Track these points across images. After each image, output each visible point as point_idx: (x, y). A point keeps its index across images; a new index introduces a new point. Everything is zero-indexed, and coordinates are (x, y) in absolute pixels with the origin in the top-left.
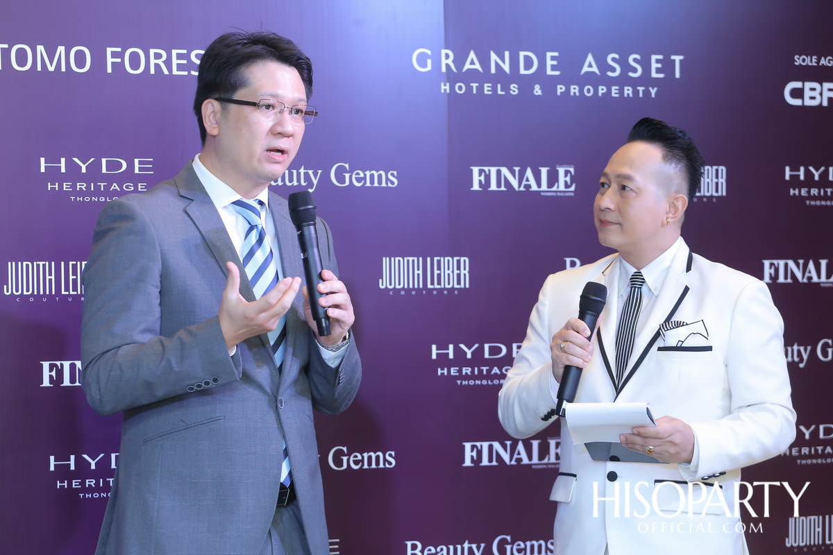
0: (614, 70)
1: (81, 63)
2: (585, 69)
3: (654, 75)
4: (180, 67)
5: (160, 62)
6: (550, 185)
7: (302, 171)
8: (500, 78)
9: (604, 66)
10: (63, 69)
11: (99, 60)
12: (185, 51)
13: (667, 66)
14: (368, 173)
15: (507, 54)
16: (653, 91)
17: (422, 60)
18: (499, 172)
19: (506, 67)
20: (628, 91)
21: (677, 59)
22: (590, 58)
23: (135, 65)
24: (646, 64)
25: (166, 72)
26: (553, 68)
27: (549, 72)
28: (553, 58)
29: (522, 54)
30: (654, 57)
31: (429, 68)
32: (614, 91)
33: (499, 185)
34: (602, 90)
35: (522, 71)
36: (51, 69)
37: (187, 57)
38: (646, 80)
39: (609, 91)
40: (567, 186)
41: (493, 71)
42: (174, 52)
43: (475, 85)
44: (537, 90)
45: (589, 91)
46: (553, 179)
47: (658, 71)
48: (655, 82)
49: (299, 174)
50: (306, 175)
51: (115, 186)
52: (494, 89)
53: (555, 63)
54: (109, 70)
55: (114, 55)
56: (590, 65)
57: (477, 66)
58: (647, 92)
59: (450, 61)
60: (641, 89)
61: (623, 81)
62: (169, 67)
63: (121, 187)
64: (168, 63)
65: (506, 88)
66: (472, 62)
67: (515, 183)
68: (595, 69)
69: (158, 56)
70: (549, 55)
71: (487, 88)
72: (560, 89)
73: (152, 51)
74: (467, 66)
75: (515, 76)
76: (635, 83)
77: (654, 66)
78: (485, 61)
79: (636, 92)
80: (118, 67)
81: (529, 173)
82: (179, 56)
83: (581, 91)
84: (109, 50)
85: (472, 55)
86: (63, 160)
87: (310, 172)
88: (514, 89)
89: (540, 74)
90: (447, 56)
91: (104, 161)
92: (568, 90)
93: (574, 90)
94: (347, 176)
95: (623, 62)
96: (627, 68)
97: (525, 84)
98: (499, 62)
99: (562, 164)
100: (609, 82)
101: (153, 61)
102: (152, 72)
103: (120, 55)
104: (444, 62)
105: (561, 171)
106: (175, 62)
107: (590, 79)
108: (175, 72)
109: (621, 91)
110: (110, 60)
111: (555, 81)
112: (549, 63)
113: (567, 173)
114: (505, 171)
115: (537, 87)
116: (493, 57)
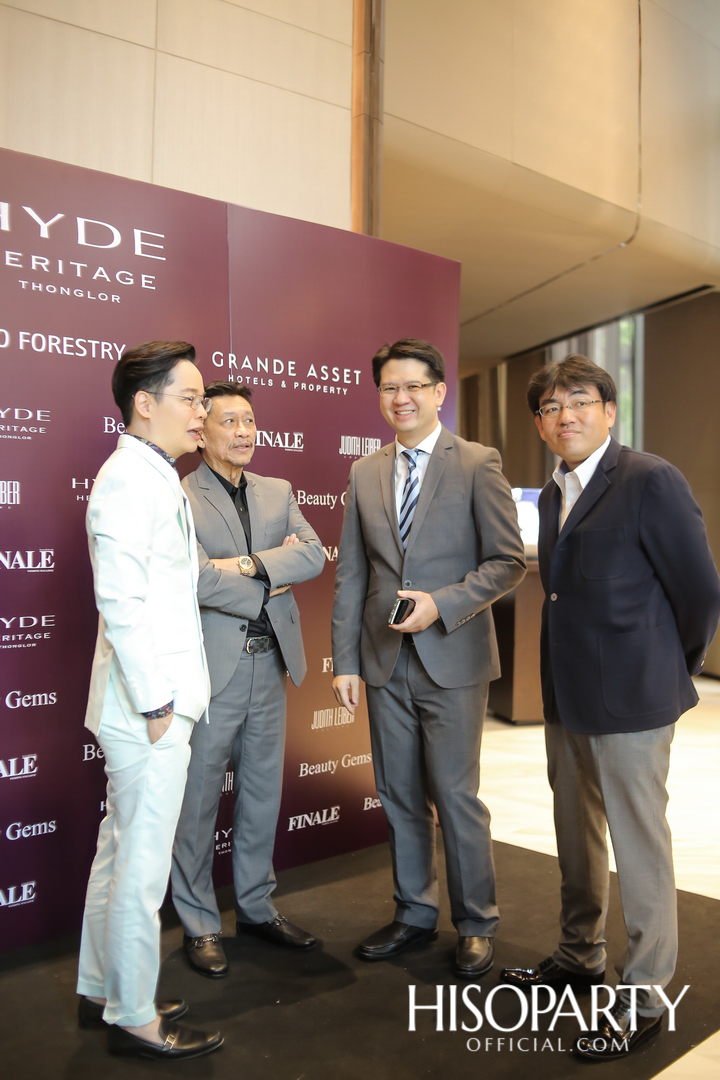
0: (325, 376)
1: (2, 341)
2: (310, 374)
3: (346, 381)
4: (69, 349)
5: (56, 344)
6: (290, 444)
8: (262, 375)
9: (320, 374)
11: (15, 340)
12: (72, 339)
13: (352, 377)
15: (266, 360)
16: (345, 391)
17: (218, 359)
18: (261, 434)
19: (266, 369)
21: (357, 372)
22: (312, 367)
23: (39, 345)
24: (341, 374)
25: (60, 352)
26: (292, 371)
27: (290, 374)
28: (292, 365)
29: (275, 361)
30: (346, 371)
31: (222, 364)
32: (325, 388)
33: (261, 443)
34: (318, 387)
35: (275, 372)
37: (73, 343)
38: (341, 383)
39: (322, 389)
40: (299, 445)
41: (259, 370)
42: (65, 339)
43: (248, 378)
44: (283, 385)
45: (311, 387)
46: (291, 441)
47: (348, 379)
48: (346, 385)
51: (24, 429)
52: (259, 381)
53: (293, 368)
54: (21, 348)
55: (25, 337)
56: (312, 372)
57: (250, 366)
58: (342, 391)
59: (234, 362)
60: (339, 389)
61: (329, 383)
62: (62, 350)
63: (28, 429)
64: (61, 346)
65: (266, 382)
66: (247, 364)
67: (270, 442)
68: (315, 374)
69: (54, 341)
70: (290, 363)
71: (255, 380)
72: (296, 385)
73: (50, 337)
74: (244, 366)
75: (271, 374)
76: (336, 385)
77: (346, 376)
78: (254, 364)
79: (336, 391)
80: (28, 346)
81: (278, 436)
82: (69, 342)
83: (307, 387)
84: (22, 334)
85: (247, 359)
88: (270, 383)
89: (285, 375)
90: (232, 358)
91: (17, 410)
92: (300, 386)
93: (304, 386)
95: (329, 371)
96: (332, 376)
97: (277, 379)
98: (262, 365)
99: (296, 431)
100: (323, 383)
101: (51, 344)
102: (50, 351)
103: (29, 338)
104: (230, 362)
105: (296, 436)
106: (65, 345)
108: (65, 352)
109: (329, 390)
110: (22, 340)
111: (293, 379)
112: (290, 368)
113: (299, 437)
114: (265, 434)
115: (283, 382)
116: (259, 361)
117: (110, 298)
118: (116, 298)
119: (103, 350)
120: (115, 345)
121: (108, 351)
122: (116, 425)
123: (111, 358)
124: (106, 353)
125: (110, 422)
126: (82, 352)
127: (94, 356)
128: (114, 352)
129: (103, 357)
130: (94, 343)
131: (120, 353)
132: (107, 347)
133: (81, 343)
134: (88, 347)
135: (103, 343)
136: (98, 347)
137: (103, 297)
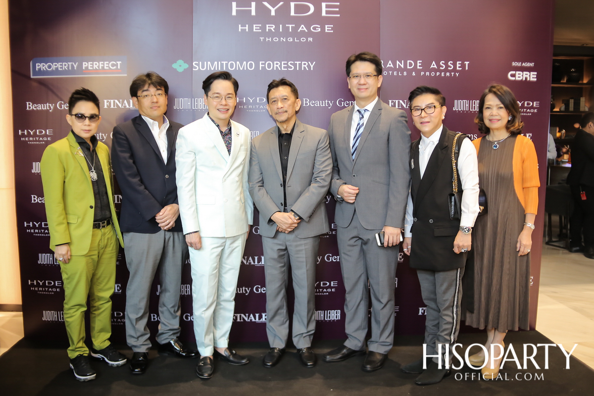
1: (251, 67)
2: (432, 66)
3: (458, 68)
4: (284, 67)
5: (278, 66)
7: (326, 101)
8: (400, 70)
9: (439, 66)
10: (245, 69)
11: (257, 65)
12: (286, 62)
13: (463, 66)
14: (350, 102)
15: (403, 61)
16: (457, 74)
18: (399, 102)
19: (402, 66)
20: (448, 74)
21: (467, 63)
22: (434, 63)
23: (269, 67)
25: (280, 69)
26: (420, 66)
27: (418, 68)
28: (419, 63)
29: (408, 61)
30: (458, 62)
32: (443, 74)
33: (399, 106)
34: (438, 74)
35: (408, 67)
36: (241, 69)
37: (287, 64)
38: (455, 70)
39: (441, 74)
41: (398, 67)
42: (283, 62)
43: (391, 72)
44: (414, 74)
45: (433, 74)
48: (458, 71)
49: (325, 102)
50: (328, 103)
51: (261, 107)
52: (398, 73)
53: (420, 64)
54: (260, 69)
55: (262, 64)
56: (434, 65)
57: (392, 66)
58: (455, 75)
59: (382, 64)
60: (453, 73)
61: (446, 70)
62: (281, 68)
63: (264, 107)
64: (280, 66)
65: (402, 73)
67: (404, 106)
68: (435, 66)
69: (277, 64)
70: (418, 61)
71: (395, 73)
72: (422, 73)
73: (275, 62)
74: (388, 66)
75: (405, 68)
77: (458, 65)
78: (394, 64)
79: (451, 75)
80: (264, 68)
82: (284, 64)
83: (430, 74)
84: (261, 62)
85: (390, 62)
86: (244, 98)
87: (329, 102)
88: (405, 73)
89: (415, 68)
91: (258, 98)
92: (425, 74)
93: (428, 74)
94: (343, 103)
95: (446, 64)
96: (447, 66)
97: (409, 72)
98: (400, 64)
100: (441, 71)
101: (275, 66)
102: (275, 69)
103: (265, 64)
106: (283, 65)
107: (434, 70)
108: (283, 69)
109: (445, 74)
110: (261, 66)
111: (420, 71)
112: (418, 64)
114: (401, 101)
115: (414, 73)
116: (398, 62)
117: (307, 40)
118: (310, 39)
119: (303, 66)
120: (309, 62)
121: (305, 66)
122: (309, 102)
123: (307, 69)
124: (304, 67)
125: (306, 101)
126: (292, 68)
127: (298, 69)
128: (309, 66)
129: (303, 69)
130: (298, 63)
131: (312, 66)
132: (305, 64)
133: (290, 64)
134: (295, 65)
135: (303, 63)
136: (300, 65)
137: (303, 40)
